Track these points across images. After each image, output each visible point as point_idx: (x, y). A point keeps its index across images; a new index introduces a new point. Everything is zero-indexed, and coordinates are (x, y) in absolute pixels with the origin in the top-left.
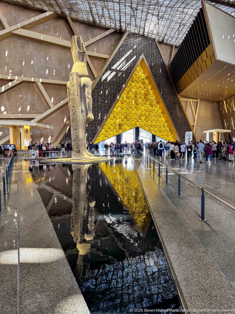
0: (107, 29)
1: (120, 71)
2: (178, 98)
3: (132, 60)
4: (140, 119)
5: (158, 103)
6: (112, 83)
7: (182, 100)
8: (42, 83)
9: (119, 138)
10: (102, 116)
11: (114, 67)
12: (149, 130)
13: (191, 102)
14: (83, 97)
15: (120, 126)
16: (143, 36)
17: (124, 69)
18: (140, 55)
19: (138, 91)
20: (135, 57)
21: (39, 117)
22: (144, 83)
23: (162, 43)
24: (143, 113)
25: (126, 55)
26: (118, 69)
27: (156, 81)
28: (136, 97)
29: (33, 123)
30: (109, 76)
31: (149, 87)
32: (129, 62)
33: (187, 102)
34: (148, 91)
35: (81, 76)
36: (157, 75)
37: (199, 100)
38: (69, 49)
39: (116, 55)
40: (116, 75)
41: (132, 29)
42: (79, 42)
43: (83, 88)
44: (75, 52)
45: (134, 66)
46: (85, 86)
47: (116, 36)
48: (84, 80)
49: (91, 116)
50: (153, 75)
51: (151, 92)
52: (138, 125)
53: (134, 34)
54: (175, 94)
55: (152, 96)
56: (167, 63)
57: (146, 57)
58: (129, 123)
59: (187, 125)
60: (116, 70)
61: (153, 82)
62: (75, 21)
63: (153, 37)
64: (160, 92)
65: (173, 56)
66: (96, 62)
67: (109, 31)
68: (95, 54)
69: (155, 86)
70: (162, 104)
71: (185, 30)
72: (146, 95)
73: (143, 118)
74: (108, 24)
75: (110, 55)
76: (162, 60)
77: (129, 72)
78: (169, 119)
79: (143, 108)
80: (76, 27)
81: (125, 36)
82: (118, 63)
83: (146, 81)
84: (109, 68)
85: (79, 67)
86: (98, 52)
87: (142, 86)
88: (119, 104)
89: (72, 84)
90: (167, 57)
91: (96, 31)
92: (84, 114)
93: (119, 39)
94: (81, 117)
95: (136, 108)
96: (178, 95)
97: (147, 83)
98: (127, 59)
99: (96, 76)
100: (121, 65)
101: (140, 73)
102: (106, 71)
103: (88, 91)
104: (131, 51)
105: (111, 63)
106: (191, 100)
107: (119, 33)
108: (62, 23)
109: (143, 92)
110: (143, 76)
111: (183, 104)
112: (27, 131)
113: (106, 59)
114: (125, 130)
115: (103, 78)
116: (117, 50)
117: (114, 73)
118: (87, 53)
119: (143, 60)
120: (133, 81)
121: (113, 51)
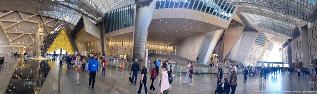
0: (53, 19)
1: (56, 31)
5: (68, 41)
6: (54, 34)
7: (76, 41)
8: (31, 34)
9: (55, 52)
10: (49, 45)
11: (54, 30)
12: (65, 50)
14: (40, 39)
15: (55, 48)
16: (64, 21)
17: (58, 31)
19: (62, 37)
20: (61, 27)
21: (29, 45)
22: (64, 35)
23: (70, 24)
25: (58, 27)
28: (61, 39)
29: (27, 46)
30: (52, 33)
31: (66, 36)
34: (65, 37)
35: (40, 33)
36: (69, 33)
37: (81, 42)
38: (38, 24)
40: (55, 32)
41: (61, 19)
42: (41, 23)
43: (41, 36)
44: (39, 25)
45: (61, 30)
46: (41, 35)
47: (56, 21)
48: (41, 34)
49: (43, 44)
50: (67, 33)
51: (67, 38)
52: (61, 48)
53: (61, 21)
54: (74, 39)
55: (67, 39)
56: (72, 30)
57: (65, 27)
58: (58, 47)
60: (55, 31)
61: (67, 35)
62: (43, 16)
63: (68, 22)
65: (74, 28)
66: (49, 28)
68: (48, 26)
69: (68, 36)
70: (70, 42)
71: (78, 21)
72: (65, 39)
73: (63, 46)
74: (53, 17)
75: (54, 26)
77: (59, 32)
78: (72, 47)
79: (63, 43)
80: (43, 19)
81: (59, 21)
82: (56, 29)
83: (65, 35)
84: (53, 30)
85: (40, 30)
86: (50, 25)
88: (55, 41)
89: (38, 35)
90: (72, 28)
91: (49, 19)
92: (41, 44)
93: (57, 22)
94: (39, 45)
95: (61, 43)
98: (59, 28)
99: (48, 32)
100: (57, 29)
101: (63, 32)
102: (52, 31)
103: (42, 37)
104: (60, 25)
106: (79, 42)
107: (57, 20)
108: (39, 17)
109: (64, 38)
110: (64, 33)
111: (76, 43)
112: (25, 49)
113: (52, 28)
114: (57, 49)
115: (50, 33)
116: (56, 25)
117: (54, 32)
118: (46, 26)
119: (64, 28)
120: (61, 34)
121: (54, 25)
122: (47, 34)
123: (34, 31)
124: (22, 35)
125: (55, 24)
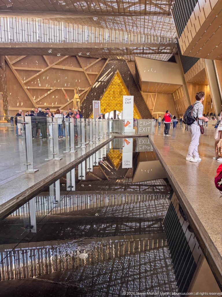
1: (103, 81)
2: (140, 93)
3: (111, 74)
4: (117, 106)
6: (99, 88)
7: (143, 93)
8: (64, 90)
13: (151, 95)
14: (77, 105)
15: (105, 110)
17: (106, 80)
18: (116, 71)
19: (116, 90)
20: (112, 73)
21: (63, 106)
22: (119, 85)
23: (131, 61)
24: (119, 102)
26: (102, 80)
27: (126, 84)
28: (114, 93)
30: (97, 85)
31: (123, 87)
32: (110, 75)
33: (148, 95)
34: (122, 90)
36: (127, 81)
37: (157, 93)
39: (102, 72)
45: (112, 77)
46: (78, 102)
47: (103, 61)
48: (78, 100)
50: (124, 81)
51: (124, 90)
52: (115, 109)
53: (112, 60)
57: (120, 72)
58: (110, 108)
59: (147, 109)
60: (101, 81)
64: (129, 91)
66: (91, 77)
67: (99, 59)
68: (91, 72)
69: (125, 87)
72: (120, 92)
75: (99, 72)
76: (130, 72)
77: (109, 81)
79: (118, 99)
81: (107, 61)
82: (102, 77)
83: (121, 84)
85: (76, 95)
86: (93, 71)
87: (118, 87)
89: (74, 101)
91: (92, 60)
95: (114, 100)
96: (140, 91)
97: (121, 85)
98: (107, 75)
99: (91, 84)
100: (104, 78)
101: (117, 80)
102: (96, 81)
104: (110, 69)
105: (99, 77)
106: (151, 94)
108: (74, 58)
109: (119, 90)
110: (119, 81)
111: (145, 97)
113: (96, 75)
114: (107, 112)
115: (94, 87)
116: (102, 69)
117: (100, 83)
118: (86, 73)
119: (118, 73)
120: (112, 85)
121: (100, 70)
122: (89, 88)
123: (67, 85)
124: (49, 92)
125: (102, 67)
